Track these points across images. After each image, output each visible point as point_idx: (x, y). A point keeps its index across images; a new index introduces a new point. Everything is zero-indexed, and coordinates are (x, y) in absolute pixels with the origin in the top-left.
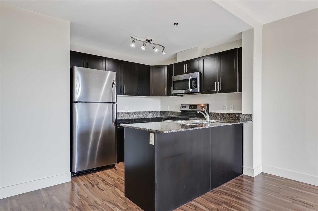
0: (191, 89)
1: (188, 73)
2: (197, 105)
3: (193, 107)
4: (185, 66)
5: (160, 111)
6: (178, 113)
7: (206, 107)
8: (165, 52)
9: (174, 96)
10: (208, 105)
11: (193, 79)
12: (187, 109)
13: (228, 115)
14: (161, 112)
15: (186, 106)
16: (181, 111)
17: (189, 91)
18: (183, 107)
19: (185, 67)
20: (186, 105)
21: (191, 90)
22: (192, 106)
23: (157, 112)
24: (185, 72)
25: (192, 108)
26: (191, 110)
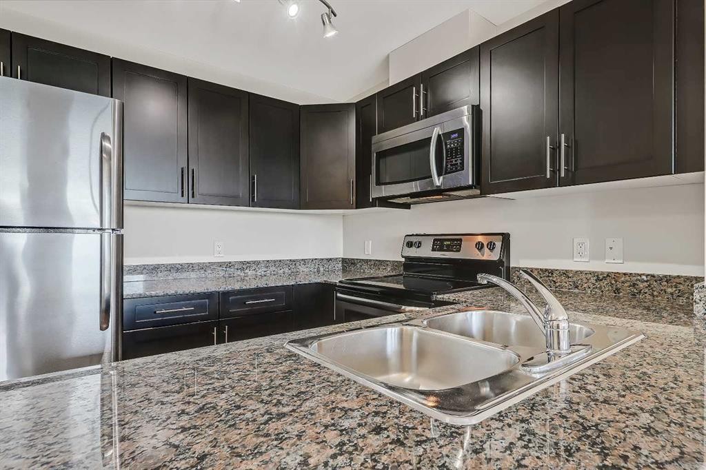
0: (439, 175)
1: (426, 116)
2: (461, 240)
3: (448, 246)
4: (418, 92)
5: (342, 256)
6: (395, 264)
7: (498, 245)
8: (334, 27)
9: (380, 206)
10: (506, 238)
11: (448, 135)
12: (426, 251)
13: (598, 280)
14: (344, 260)
15: (420, 243)
16: (403, 260)
17: (432, 183)
18: (410, 245)
19: (418, 96)
20: (419, 239)
21: (438, 181)
22: (441, 242)
23: (331, 259)
24: (418, 114)
25: (441, 250)
26: (438, 255)
